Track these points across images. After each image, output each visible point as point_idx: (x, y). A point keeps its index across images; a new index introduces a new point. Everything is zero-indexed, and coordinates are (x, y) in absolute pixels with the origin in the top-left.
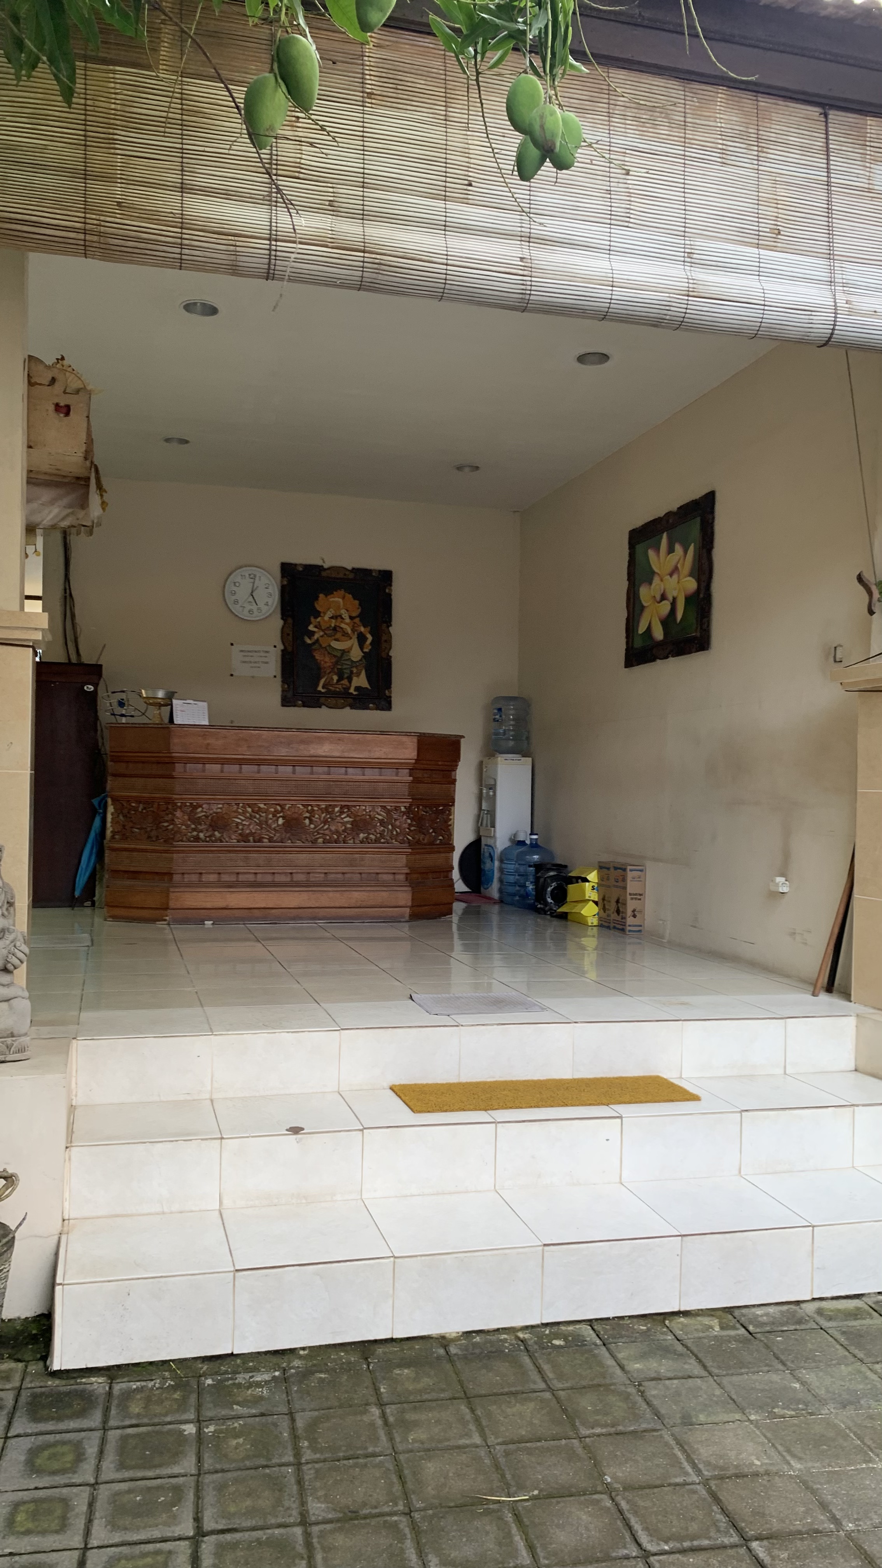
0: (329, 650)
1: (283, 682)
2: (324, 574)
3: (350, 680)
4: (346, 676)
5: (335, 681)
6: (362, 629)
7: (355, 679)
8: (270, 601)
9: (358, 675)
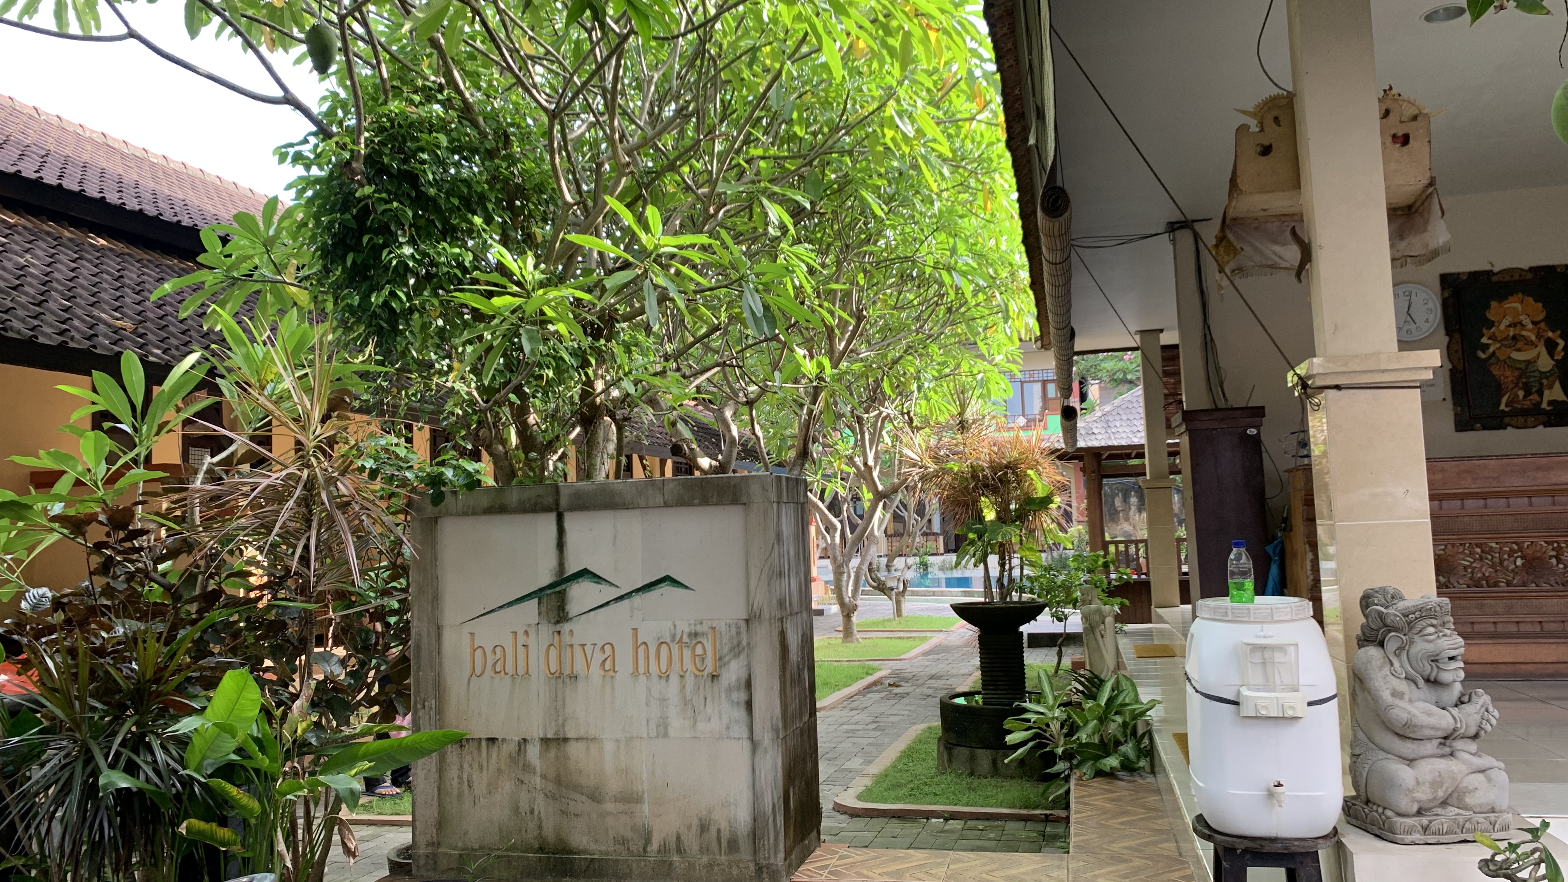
0: (1511, 364)
1: (1455, 404)
2: (1495, 279)
3: (1541, 394)
4: (1534, 389)
5: (1521, 397)
6: (1550, 334)
7: (1547, 393)
8: (1431, 317)
9: (1551, 387)
